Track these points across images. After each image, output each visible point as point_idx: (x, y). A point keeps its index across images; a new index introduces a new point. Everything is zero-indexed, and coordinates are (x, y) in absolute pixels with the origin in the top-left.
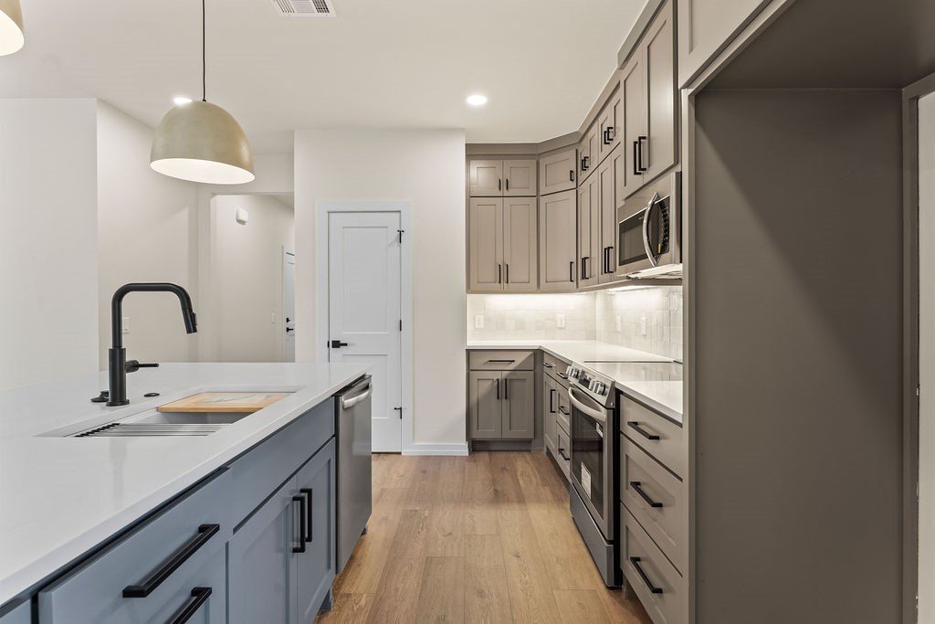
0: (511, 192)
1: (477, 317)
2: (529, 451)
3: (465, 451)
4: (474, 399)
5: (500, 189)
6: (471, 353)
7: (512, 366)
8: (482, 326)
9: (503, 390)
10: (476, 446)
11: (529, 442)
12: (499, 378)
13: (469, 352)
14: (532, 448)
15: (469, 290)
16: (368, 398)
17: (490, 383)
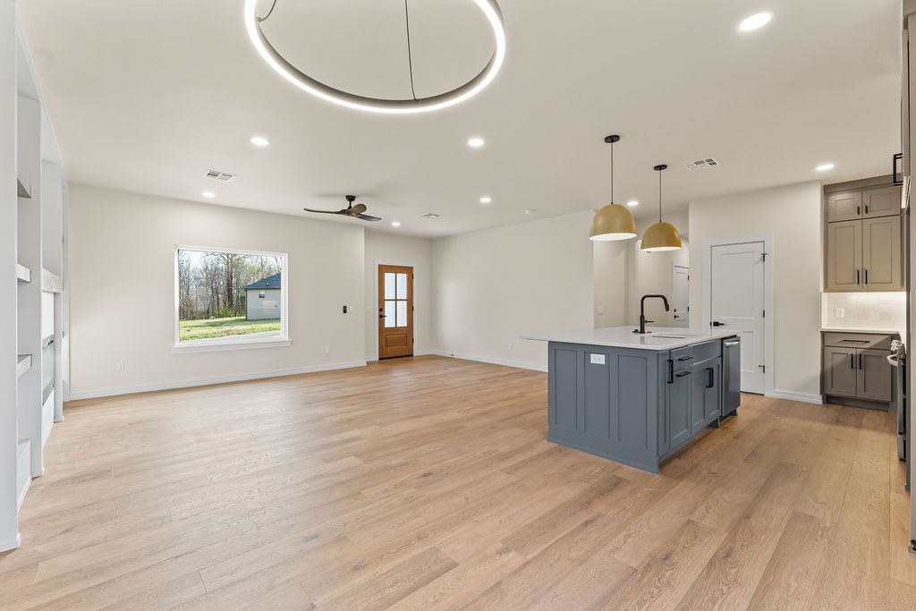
0: (870, 215)
1: (837, 309)
2: (887, 411)
3: (820, 402)
4: (828, 365)
5: (858, 213)
6: (826, 335)
7: (867, 346)
8: (843, 316)
9: (858, 362)
10: (829, 399)
11: (887, 404)
12: (854, 353)
13: (824, 333)
14: (890, 410)
15: (826, 289)
16: (738, 346)
17: (844, 356)
